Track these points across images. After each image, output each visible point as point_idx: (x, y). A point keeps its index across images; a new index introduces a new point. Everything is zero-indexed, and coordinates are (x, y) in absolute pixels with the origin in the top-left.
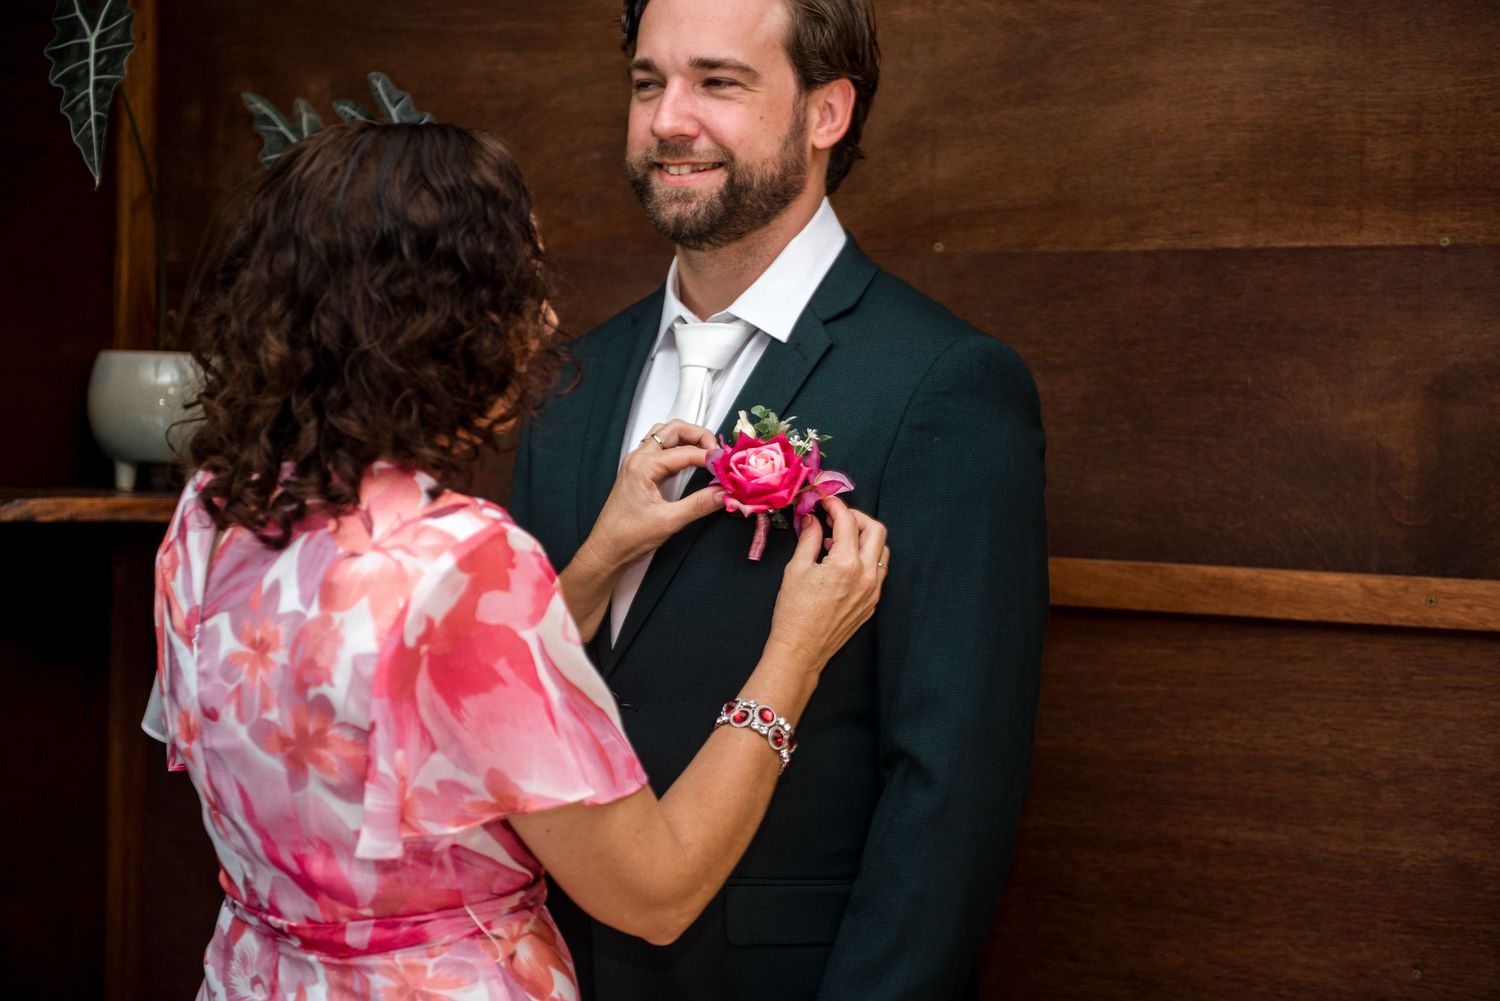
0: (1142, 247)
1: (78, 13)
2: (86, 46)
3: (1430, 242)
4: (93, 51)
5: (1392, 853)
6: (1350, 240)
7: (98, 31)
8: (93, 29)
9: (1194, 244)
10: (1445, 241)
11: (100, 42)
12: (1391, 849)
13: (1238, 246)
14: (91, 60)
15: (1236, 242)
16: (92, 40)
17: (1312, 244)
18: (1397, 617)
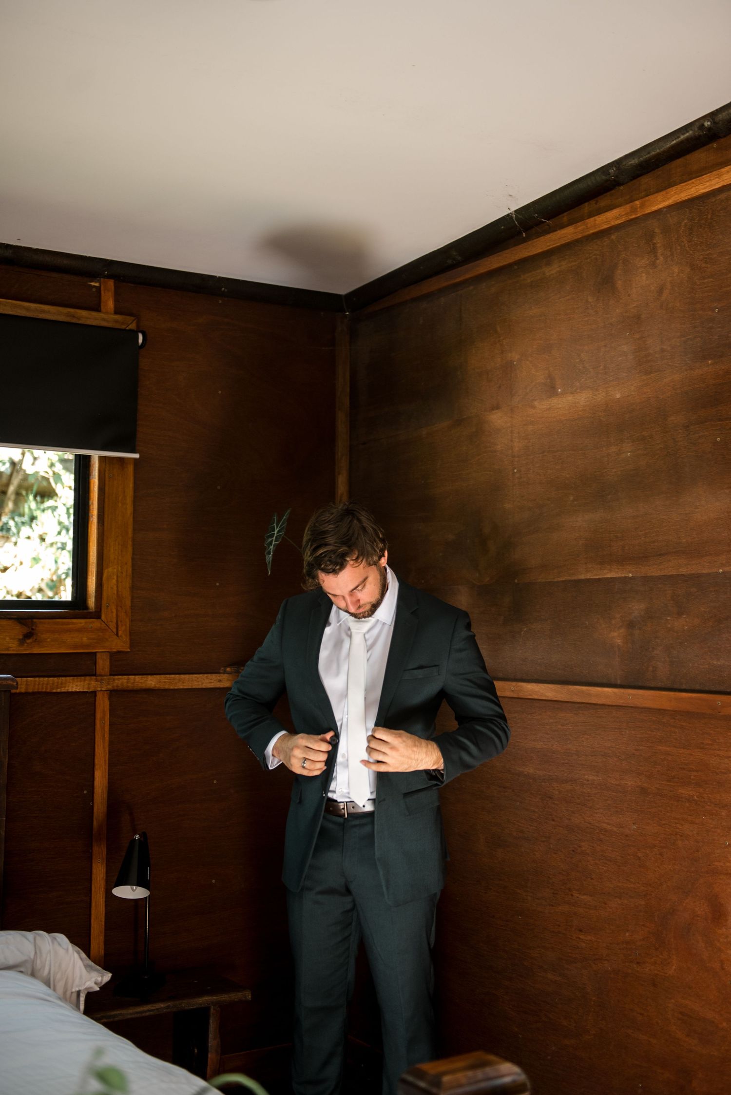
0: (561, 580)
1: (275, 524)
2: (274, 533)
3: (627, 575)
4: (275, 535)
5: (626, 784)
6: (609, 576)
7: (278, 529)
8: (277, 529)
9: (573, 578)
10: (631, 575)
11: (278, 532)
12: (626, 782)
13: (583, 578)
14: (274, 538)
15: (582, 577)
16: (276, 532)
17: (600, 577)
18: (621, 702)
